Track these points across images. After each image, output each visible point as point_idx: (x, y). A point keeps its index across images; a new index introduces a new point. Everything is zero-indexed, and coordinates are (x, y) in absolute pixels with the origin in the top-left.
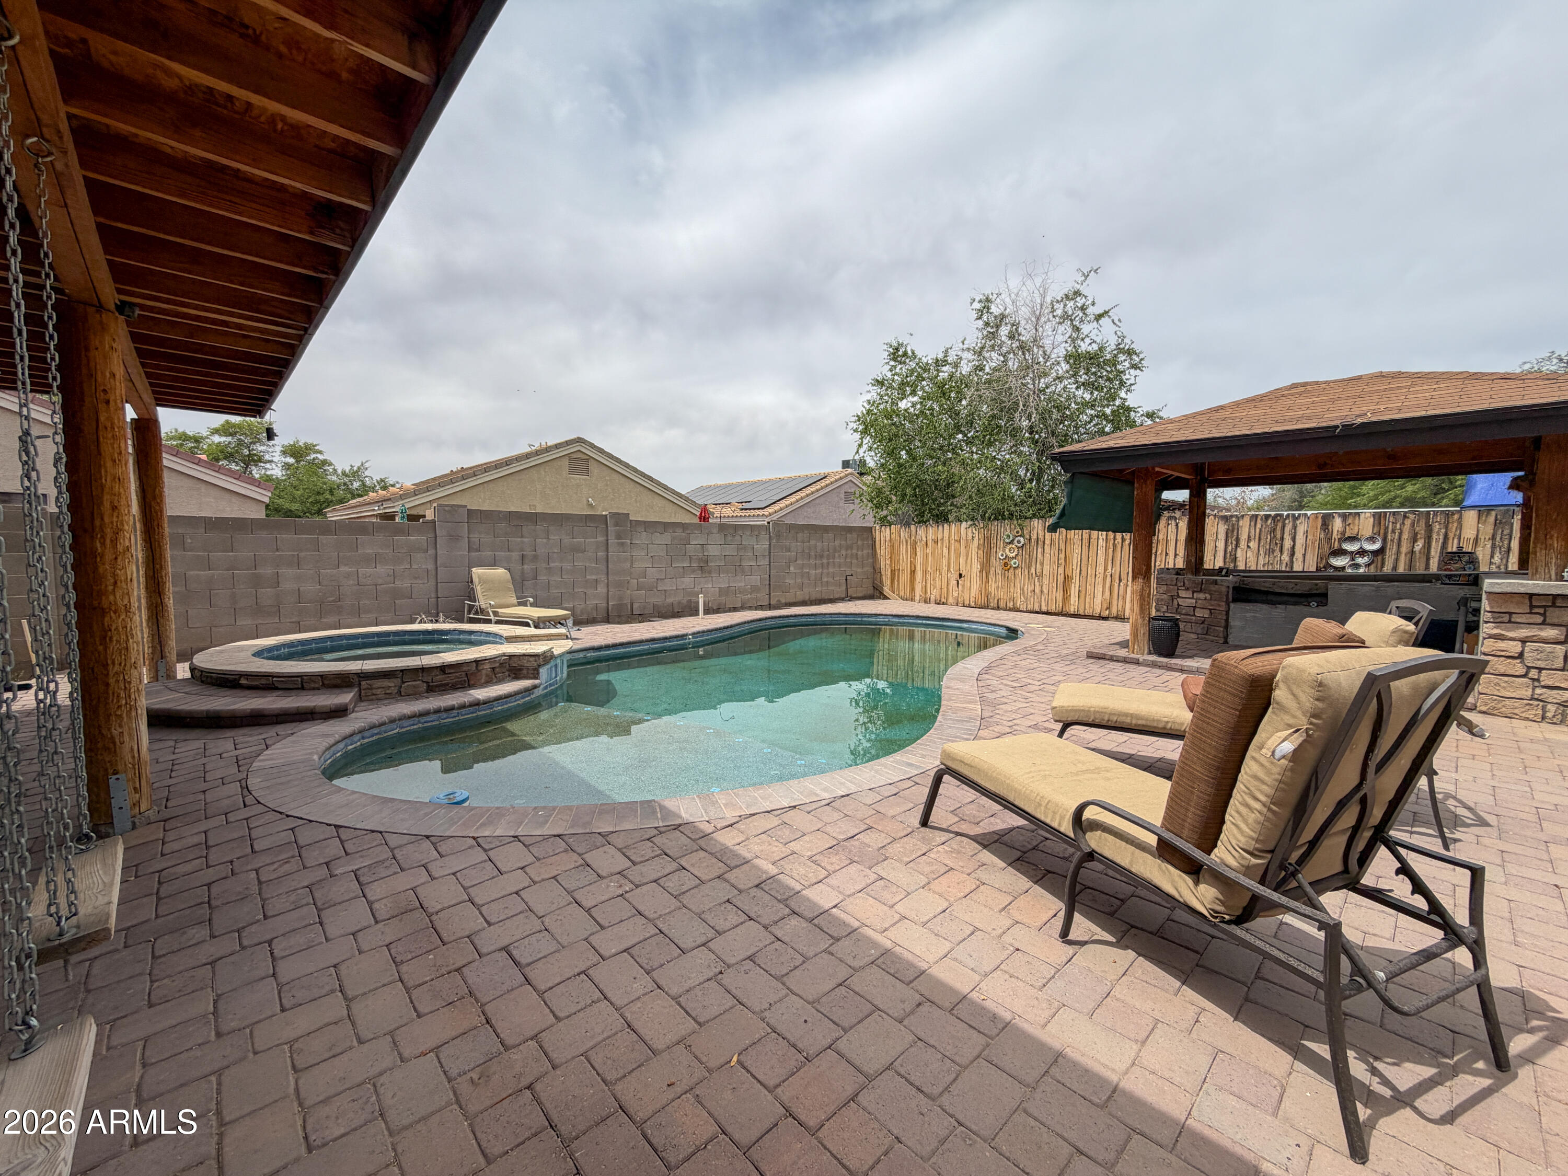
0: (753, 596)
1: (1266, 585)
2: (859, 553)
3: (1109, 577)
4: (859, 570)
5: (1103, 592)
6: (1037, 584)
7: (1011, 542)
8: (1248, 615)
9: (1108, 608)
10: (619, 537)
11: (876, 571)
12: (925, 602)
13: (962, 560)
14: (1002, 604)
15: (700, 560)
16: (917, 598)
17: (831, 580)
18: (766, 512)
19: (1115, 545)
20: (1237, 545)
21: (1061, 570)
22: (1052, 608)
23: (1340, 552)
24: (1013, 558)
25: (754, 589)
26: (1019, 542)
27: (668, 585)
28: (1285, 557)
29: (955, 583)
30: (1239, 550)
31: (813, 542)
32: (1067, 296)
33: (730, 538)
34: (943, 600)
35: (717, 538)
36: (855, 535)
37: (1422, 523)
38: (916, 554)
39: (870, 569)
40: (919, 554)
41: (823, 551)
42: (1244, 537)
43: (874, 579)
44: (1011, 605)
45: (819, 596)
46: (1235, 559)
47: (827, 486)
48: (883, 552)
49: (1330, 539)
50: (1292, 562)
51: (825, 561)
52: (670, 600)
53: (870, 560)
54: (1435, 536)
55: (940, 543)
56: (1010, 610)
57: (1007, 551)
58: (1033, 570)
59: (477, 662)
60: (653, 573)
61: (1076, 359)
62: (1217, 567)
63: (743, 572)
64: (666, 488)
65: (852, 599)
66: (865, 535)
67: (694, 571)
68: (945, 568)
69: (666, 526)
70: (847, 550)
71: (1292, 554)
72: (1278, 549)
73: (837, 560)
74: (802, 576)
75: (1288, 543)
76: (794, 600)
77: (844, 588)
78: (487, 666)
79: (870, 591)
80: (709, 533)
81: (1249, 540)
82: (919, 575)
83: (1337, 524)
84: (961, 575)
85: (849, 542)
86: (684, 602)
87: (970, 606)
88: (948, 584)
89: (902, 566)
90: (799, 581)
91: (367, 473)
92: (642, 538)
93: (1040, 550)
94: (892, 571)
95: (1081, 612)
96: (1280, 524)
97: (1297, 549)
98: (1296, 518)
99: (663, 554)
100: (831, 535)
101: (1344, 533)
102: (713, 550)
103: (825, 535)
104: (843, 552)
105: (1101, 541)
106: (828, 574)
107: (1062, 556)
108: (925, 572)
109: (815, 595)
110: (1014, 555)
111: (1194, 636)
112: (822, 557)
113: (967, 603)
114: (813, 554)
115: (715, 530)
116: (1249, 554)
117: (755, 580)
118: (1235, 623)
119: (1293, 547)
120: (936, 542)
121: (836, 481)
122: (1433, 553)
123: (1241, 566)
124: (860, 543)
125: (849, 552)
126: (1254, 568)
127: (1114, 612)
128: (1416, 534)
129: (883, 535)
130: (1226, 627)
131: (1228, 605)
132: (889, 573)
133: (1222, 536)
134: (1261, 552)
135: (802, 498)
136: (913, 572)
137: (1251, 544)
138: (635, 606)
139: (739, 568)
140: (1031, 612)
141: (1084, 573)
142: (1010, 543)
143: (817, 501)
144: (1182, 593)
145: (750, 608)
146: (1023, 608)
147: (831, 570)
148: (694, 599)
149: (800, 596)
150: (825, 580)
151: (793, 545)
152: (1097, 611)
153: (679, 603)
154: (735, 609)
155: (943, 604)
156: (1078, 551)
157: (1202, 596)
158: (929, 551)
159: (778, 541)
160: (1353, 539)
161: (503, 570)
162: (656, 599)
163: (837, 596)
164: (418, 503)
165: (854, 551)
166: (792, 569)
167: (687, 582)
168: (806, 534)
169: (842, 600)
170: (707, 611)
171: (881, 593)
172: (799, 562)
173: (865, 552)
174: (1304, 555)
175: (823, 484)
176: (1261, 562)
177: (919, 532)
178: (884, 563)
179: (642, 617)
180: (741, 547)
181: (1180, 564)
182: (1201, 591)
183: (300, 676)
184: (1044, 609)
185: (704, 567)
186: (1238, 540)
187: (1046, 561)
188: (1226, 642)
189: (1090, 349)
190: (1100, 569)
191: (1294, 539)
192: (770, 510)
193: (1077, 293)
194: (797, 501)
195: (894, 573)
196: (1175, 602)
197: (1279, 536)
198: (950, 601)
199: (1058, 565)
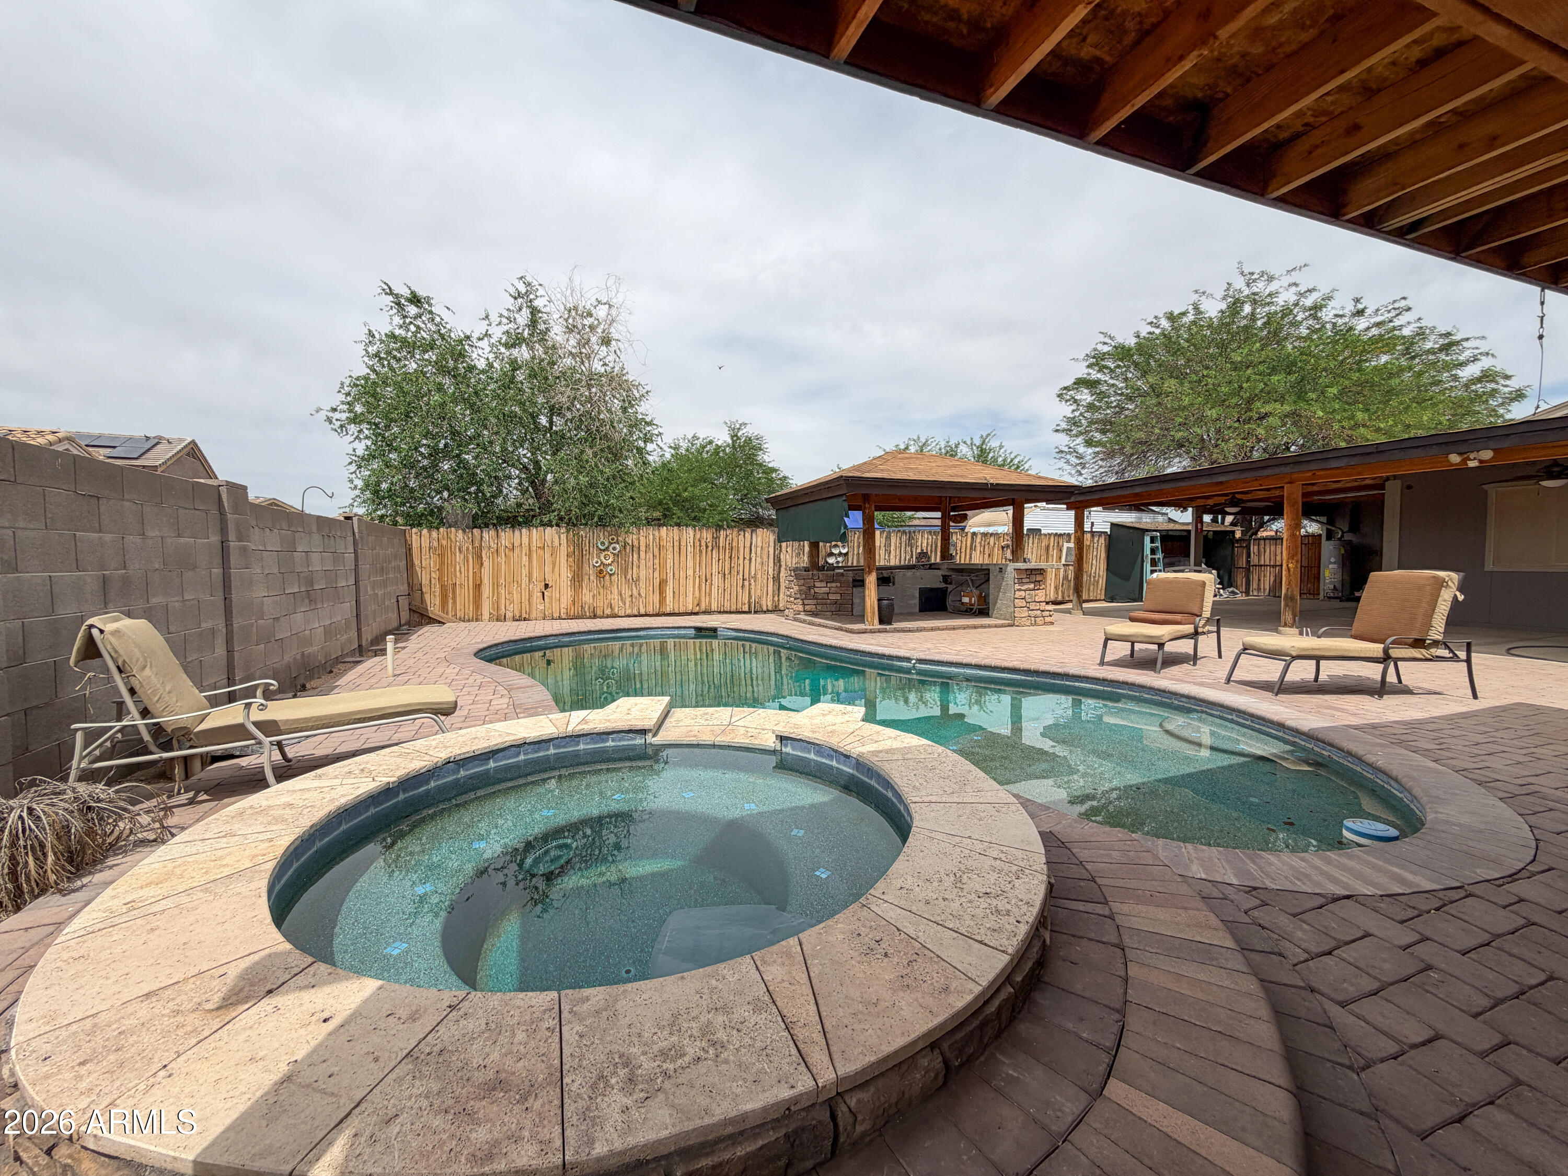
2: (401, 565)
3: (697, 579)
4: (402, 588)
5: (694, 591)
6: (634, 588)
7: (607, 549)
9: (698, 605)
11: (414, 589)
12: (498, 620)
13: (548, 569)
14: (599, 613)
16: (486, 616)
19: (701, 551)
20: (781, 551)
21: (657, 574)
22: (650, 610)
24: (609, 565)
26: (614, 549)
29: (540, 594)
31: (377, 549)
34: (524, 615)
38: (482, 564)
40: (486, 564)
43: (413, 600)
44: (608, 611)
48: (425, 564)
51: (385, 576)
55: (517, 551)
56: (608, 617)
57: (602, 558)
58: (629, 576)
68: (525, 580)
73: (390, 575)
74: (375, 600)
76: (373, 636)
77: (397, 614)
79: (408, 615)
82: (486, 591)
84: (546, 586)
87: (560, 618)
88: (530, 596)
89: (460, 579)
90: (373, 607)
93: (635, 556)
94: (441, 586)
95: (676, 611)
105: (689, 548)
107: (657, 561)
108: (496, 585)
109: (383, 627)
110: (609, 561)
112: (383, 570)
113: (556, 615)
114: (378, 566)
120: (512, 547)
124: (400, 550)
127: (703, 607)
129: (425, 541)
131: (852, 589)
132: (437, 590)
136: (478, 587)
140: (629, 616)
141: (677, 576)
142: (604, 550)
146: (622, 613)
149: (376, 629)
150: (386, 603)
151: (368, 554)
152: (690, 608)
155: (525, 619)
156: (670, 556)
158: (502, 560)
159: (361, 547)
166: (369, 589)
168: (373, 536)
171: (425, 616)
172: (372, 579)
173: (395, 563)
177: (485, 535)
178: (428, 578)
184: (642, 611)
187: (642, 567)
190: (690, 572)
195: (446, 590)
196: (812, 591)
198: (533, 615)
199: (654, 570)
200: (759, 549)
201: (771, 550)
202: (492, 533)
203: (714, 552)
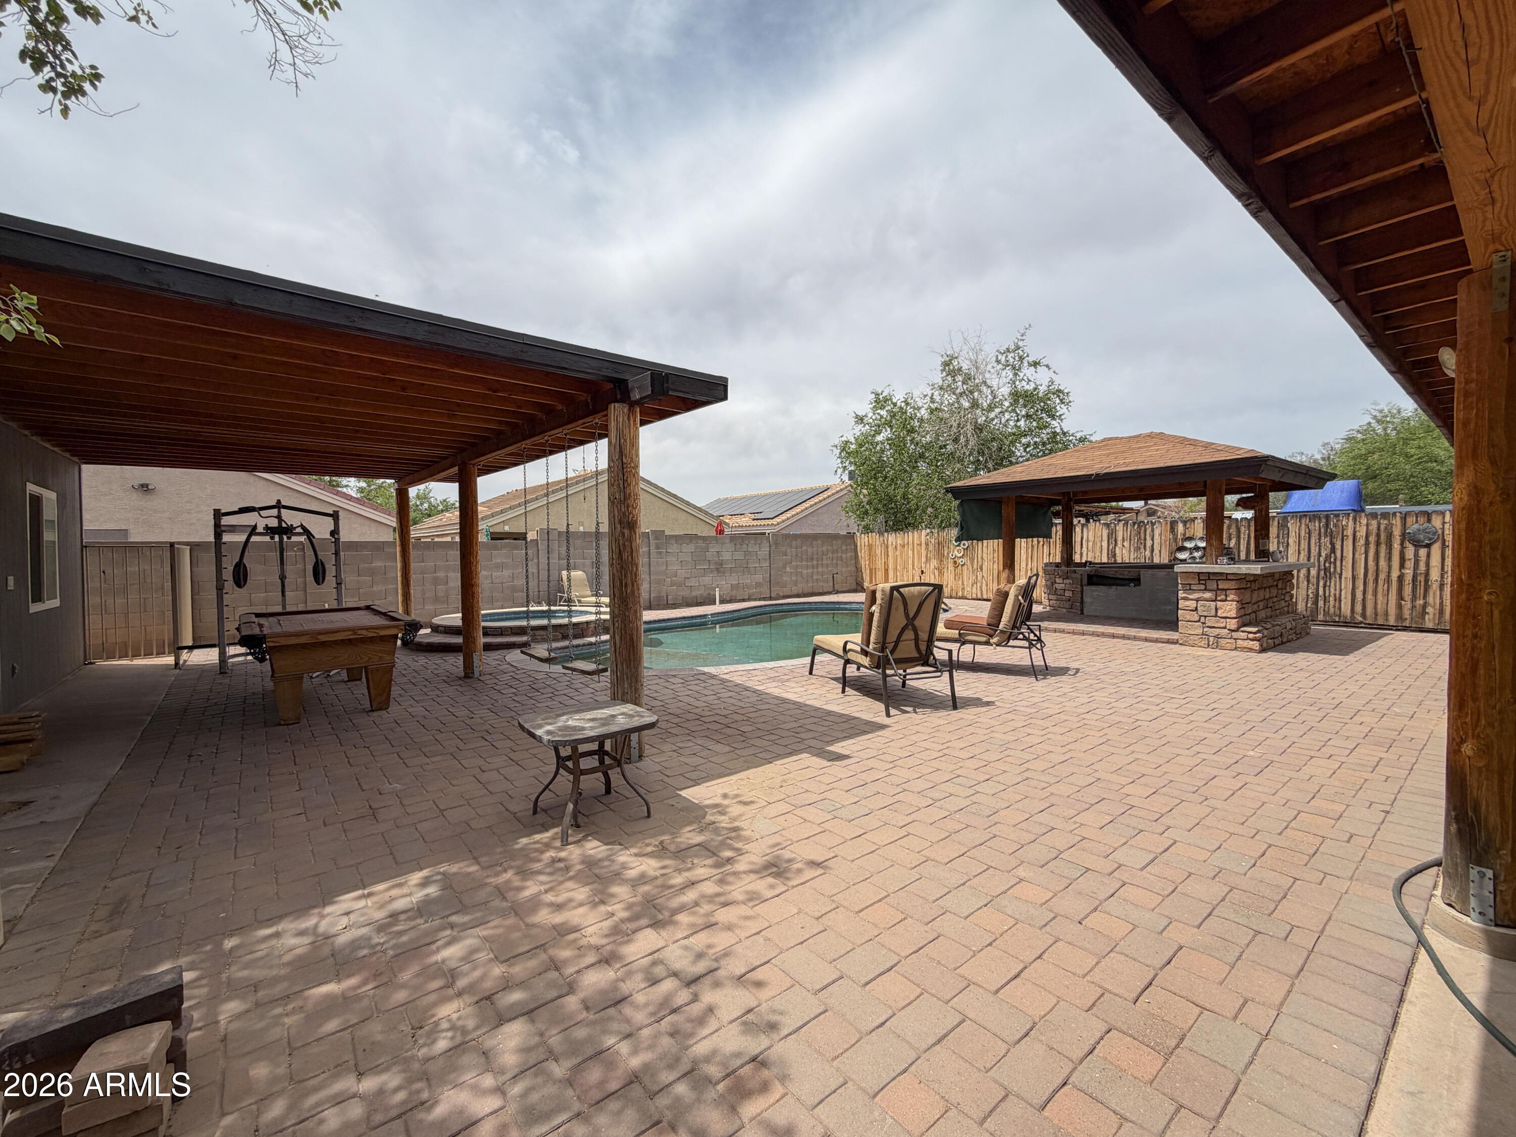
0: (758, 590)
1: (1110, 573)
2: (844, 556)
3: (1029, 571)
4: (844, 569)
6: (979, 577)
8: (1095, 594)
10: (657, 548)
11: (858, 570)
13: (924, 560)
14: (954, 594)
15: (716, 563)
17: (820, 577)
18: (775, 521)
19: (1033, 546)
20: (1116, 545)
21: (995, 566)
23: (1182, 549)
24: (961, 557)
25: (758, 585)
26: (964, 545)
27: (693, 582)
28: (1148, 553)
29: (919, 578)
30: (1117, 549)
31: (804, 548)
32: (1008, 350)
33: (738, 546)
35: (729, 546)
36: (839, 542)
37: (1234, 526)
38: (888, 556)
39: (854, 569)
40: (890, 555)
41: (813, 554)
42: (1120, 538)
43: (857, 577)
44: (960, 594)
45: (810, 591)
46: (1114, 556)
47: (829, 497)
48: (863, 554)
49: (1176, 539)
50: (1152, 556)
51: (815, 563)
52: (694, 594)
53: (853, 562)
54: (1242, 536)
55: (906, 546)
56: (960, 598)
57: (956, 552)
58: (975, 567)
59: (587, 623)
60: (682, 573)
61: (1016, 396)
62: (1084, 561)
63: (749, 573)
64: (688, 504)
65: (838, 592)
66: (848, 541)
67: (712, 572)
68: (911, 566)
69: (691, 538)
70: (833, 553)
71: (1152, 551)
72: (1142, 547)
73: (825, 562)
74: (796, 575)
75: (1149, 543)
76: (790, 594)
77: (831, 584)
78: (592, 626)
79: (854, 586)
80: (723, 543)
81: (1123, 540)
82: (891, 573)
83: (1180, 528)
84: (922, 572)
85: (835, 548)
86: (705, 594)
88: (913, 579)
89: (878, 564)
90: (794, 578)
91: (431, 495)
92: (674, 548)
93: (980, 551)
94: (871, 570)
96: (1143, 529)
97: (1155, 547)
98: (1153, 524)
99: (689, 559)
100: (820, 542)
101: (1184, 534)
102: (726, 556)
103: (815, 543)
104: (830, 555)
105: (1023, 543)
106: (818, 572)
107: (996, 555)
108: (896, 569)
109: (807, 590)
110: (961, 555)
111: (1065, 610)
112: (812, 559)
114: (804, 557)
115: (727, 541)
116: (1124, 551)
117: (759, 578)
118: (1087, 600)
119: (1153, 546)
120: (903, 546)
121: (837, 492)
122: (1242, 548)
123: (1119, 560)
124: (844, 547)
125: (835, 555)
126: (1127, 561)
128: (1230, 535)
129: (863, 540)
130: (1082, 603)
131: (1082, 586)
132: (868, 571)
133: (1105, 538)
134: (1132, 549)
135: (806, 509)
136: (886, 570)
137: (1125, 544)
138: (669, 597)
139: (746, 570)
140: (975, 599)
142: (959, 546)
143: (820, 511)
144: (1058, 580)
145: (755, 600)
146: (969, 596)
147: (820, 570)
148: (712, 593)
149: (795, 590)
150: (815, 577)
151: (788, 551)
153: (701, 595)
154: (744, 600)
157: (1067, 581)
158: (898, 553)
159: (776, 548)
160: (1190, 539)
161: (580, 572)
162: (685, 593)
163: (825, 590)
164: (495, 522)
165: (839, 555)
166: (788, 569)
167: (707, 580)
168: (799, 541)
169: (830, 593)
170: (722, 602)
171: (862, 588)
172: (794, 563)
173: (849, 555)
174: (1160, 551)
175: (825, 496)
176: (1132, 557)
177: (890, 538)
178: (864, 563)
179: (674, 606)
180: (747, 553)
181: (1058, 560)
182: (1067, 578)
183: (500, 628)
184: (985, 597)
185: (719, 568)
186: (1116, 541)
187: (985, 559)
188: (1082, 613)
189: (1027, 387)
190: (1023, 565)
191: (1153, 539)
192: (778, 520)
193: (1018, 348)
194: (802, 511)
195: (872, 572)
197: (1143, 538)
199: (994, 562)
200: (1090, 544)
201: (1105, 544)
202: (894, 535)
203: (1045, 547)
